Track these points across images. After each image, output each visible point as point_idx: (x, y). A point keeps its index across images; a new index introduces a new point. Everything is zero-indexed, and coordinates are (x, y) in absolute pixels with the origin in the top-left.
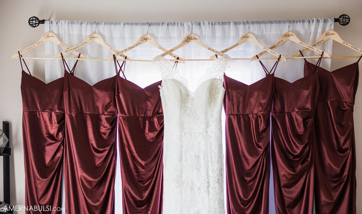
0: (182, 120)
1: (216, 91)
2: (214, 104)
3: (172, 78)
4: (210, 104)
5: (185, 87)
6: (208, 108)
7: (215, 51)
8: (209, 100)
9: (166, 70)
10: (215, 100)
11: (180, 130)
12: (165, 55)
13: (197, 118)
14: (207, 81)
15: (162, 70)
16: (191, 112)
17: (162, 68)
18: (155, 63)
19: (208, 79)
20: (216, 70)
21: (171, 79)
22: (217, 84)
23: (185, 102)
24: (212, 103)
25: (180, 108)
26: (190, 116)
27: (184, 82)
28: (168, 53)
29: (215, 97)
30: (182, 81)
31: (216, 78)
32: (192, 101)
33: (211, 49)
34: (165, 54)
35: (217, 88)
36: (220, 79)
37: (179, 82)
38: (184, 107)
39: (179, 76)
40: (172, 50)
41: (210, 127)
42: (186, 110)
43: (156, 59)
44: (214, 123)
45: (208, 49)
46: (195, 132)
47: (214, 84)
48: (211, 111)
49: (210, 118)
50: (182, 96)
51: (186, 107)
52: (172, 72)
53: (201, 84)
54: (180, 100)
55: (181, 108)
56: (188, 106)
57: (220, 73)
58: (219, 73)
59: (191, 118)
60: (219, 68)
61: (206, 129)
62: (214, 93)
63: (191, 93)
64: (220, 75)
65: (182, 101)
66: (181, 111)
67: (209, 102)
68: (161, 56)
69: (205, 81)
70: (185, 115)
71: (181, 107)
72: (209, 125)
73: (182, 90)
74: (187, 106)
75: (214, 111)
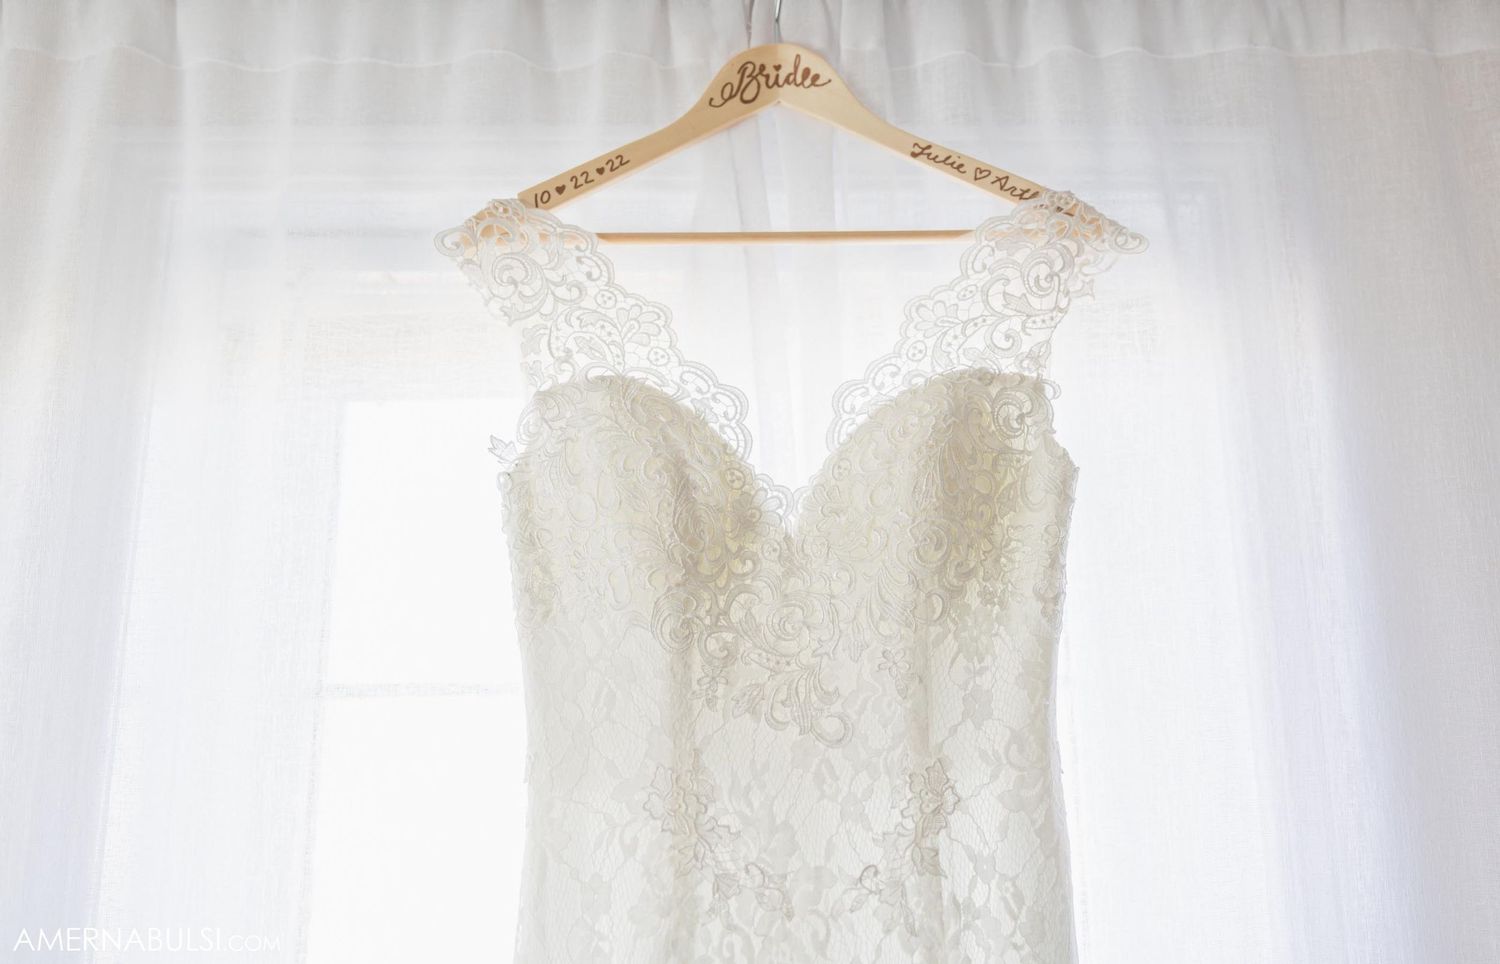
0: (697, 752)
1: (998, 477)
2: (987, 597)
3: (609, 373)
4: (955, 593)
5: (725, 446)
6: (935, 630)
7: (970, 169)
8: (948, 554)
9: (561, 307)
10: (997, 561)
11: (672, 847)
12: (554, 194)
13: (831, 726)
14: (914, 392)
15: (528, 307)
16: (774, 672)
17: (528, 291)
18: (470, 252)
19: (920, 381)
20: (986, 302)
21: (603, 378)
22: (1003, 414)
23: (721, 582)
24: (974, 586)
25: (673, 633)
26: (765, 708)
27: (719, 409)
28: (581, 180)
29: (988, 536)
30: (699, 397)
31: (993, 368)
32: (789, 574)
33: (934, 152)
34: (560, 190)
35: (1005, 451)
36: (1023, 378)
37: (671, 405)
38: (715, 628)
39: (674, 359)
40: (617, 163)
41: (957, 820)
42: (730, 656)
43: (483, 224)
44: (994, 777)
45: (914, 155)
46: (818, 869)
47: (981, 413)
48: (961, 660)
49: (954, 730)
50: (697, 521)
51: (730, 628)
52: (609, 328)
53: (861, 419)
54: (671, 557)
55: (685, 637)
56: (749, 613)
57: (1024, 328)
58: (1018, 328)
59: (777, 725)
60: (1016, 288)
61: (922, 833)
62: (986, 499)
63: (772, 504)
64: (1025, 349)
65: (691, 567)
66: (687, 666)
67: (941, 570)
68: (522, 200)
69: (895, 394)
70: (720, 703)
71: (687, 623)
72: (950, 798)
73: (697, 466)
74: (736, 614)
75: (988, 660)
